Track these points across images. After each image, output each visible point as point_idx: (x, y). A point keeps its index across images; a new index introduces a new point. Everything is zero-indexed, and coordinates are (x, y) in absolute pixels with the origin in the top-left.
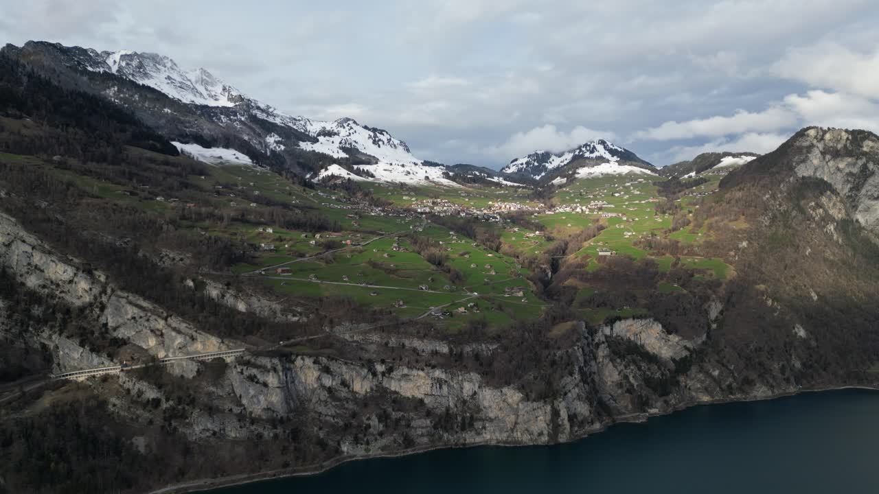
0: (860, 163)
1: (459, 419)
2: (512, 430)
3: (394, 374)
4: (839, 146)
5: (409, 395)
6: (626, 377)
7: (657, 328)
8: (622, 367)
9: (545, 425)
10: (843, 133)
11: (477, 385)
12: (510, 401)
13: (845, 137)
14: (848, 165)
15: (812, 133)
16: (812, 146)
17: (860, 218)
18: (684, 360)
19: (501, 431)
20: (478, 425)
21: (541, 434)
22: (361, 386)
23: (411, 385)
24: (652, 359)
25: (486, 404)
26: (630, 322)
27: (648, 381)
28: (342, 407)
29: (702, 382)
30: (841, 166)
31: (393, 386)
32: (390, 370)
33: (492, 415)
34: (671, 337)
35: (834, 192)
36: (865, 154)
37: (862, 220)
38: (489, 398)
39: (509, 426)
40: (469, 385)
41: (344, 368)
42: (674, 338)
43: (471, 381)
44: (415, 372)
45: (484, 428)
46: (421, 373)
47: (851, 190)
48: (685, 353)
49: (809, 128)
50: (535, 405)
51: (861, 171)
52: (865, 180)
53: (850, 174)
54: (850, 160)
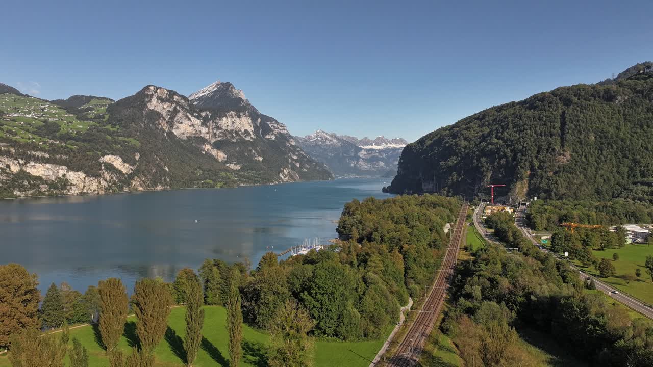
0: (174, 105)
1: (59, 185)
2: (83, 189)
3: (28, 165)
4: (164, 97)
5: (35, 175)
6: (112, 178)
7: (120, 160)
8: (110, 174)
9: (96, 187)
10: (165, 91)
11: (66, 171)
12: (81, 177)
13: (166, 93)
14: (168, 106)
15: (152, 88)
16: (152, 95)
17: (175, 132)
18: (131, 174)
19: (78, 190)
20: (68, 187)
21: (95, 190)
22: (15, 169)
23: (35, 170)
24: (120, 172)
25: (71, 179)
26: (110, 156)
27: (120, 181)
28: (9, 177)
29: (139, 182)
30: (165, 106)
31: (28, 170)
32: (26, 163)
33: (74, 183)
34: (125, 164)
35: (164, 119)
36: (175, 102)
37: (175, 133)
38: (72, 176)
39: (81, 188)
40: (62, 171)
41: (6, 160)
42: (127, 165)
43: (62, 169)
44: (37, 164)
45: (71, 188)
46: (40, 165)
47: (170, 119)
48: (131, 172)
49: (151, 86)
50: (92, 179)
51: (174, 110)
52: (176, 114)
53: (169, 111)
54: (169, 104)
